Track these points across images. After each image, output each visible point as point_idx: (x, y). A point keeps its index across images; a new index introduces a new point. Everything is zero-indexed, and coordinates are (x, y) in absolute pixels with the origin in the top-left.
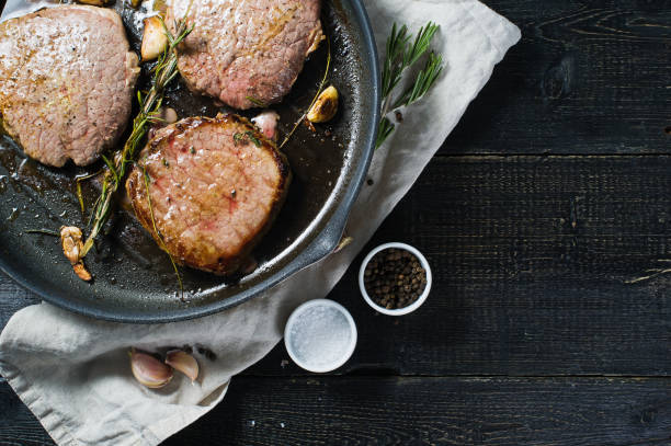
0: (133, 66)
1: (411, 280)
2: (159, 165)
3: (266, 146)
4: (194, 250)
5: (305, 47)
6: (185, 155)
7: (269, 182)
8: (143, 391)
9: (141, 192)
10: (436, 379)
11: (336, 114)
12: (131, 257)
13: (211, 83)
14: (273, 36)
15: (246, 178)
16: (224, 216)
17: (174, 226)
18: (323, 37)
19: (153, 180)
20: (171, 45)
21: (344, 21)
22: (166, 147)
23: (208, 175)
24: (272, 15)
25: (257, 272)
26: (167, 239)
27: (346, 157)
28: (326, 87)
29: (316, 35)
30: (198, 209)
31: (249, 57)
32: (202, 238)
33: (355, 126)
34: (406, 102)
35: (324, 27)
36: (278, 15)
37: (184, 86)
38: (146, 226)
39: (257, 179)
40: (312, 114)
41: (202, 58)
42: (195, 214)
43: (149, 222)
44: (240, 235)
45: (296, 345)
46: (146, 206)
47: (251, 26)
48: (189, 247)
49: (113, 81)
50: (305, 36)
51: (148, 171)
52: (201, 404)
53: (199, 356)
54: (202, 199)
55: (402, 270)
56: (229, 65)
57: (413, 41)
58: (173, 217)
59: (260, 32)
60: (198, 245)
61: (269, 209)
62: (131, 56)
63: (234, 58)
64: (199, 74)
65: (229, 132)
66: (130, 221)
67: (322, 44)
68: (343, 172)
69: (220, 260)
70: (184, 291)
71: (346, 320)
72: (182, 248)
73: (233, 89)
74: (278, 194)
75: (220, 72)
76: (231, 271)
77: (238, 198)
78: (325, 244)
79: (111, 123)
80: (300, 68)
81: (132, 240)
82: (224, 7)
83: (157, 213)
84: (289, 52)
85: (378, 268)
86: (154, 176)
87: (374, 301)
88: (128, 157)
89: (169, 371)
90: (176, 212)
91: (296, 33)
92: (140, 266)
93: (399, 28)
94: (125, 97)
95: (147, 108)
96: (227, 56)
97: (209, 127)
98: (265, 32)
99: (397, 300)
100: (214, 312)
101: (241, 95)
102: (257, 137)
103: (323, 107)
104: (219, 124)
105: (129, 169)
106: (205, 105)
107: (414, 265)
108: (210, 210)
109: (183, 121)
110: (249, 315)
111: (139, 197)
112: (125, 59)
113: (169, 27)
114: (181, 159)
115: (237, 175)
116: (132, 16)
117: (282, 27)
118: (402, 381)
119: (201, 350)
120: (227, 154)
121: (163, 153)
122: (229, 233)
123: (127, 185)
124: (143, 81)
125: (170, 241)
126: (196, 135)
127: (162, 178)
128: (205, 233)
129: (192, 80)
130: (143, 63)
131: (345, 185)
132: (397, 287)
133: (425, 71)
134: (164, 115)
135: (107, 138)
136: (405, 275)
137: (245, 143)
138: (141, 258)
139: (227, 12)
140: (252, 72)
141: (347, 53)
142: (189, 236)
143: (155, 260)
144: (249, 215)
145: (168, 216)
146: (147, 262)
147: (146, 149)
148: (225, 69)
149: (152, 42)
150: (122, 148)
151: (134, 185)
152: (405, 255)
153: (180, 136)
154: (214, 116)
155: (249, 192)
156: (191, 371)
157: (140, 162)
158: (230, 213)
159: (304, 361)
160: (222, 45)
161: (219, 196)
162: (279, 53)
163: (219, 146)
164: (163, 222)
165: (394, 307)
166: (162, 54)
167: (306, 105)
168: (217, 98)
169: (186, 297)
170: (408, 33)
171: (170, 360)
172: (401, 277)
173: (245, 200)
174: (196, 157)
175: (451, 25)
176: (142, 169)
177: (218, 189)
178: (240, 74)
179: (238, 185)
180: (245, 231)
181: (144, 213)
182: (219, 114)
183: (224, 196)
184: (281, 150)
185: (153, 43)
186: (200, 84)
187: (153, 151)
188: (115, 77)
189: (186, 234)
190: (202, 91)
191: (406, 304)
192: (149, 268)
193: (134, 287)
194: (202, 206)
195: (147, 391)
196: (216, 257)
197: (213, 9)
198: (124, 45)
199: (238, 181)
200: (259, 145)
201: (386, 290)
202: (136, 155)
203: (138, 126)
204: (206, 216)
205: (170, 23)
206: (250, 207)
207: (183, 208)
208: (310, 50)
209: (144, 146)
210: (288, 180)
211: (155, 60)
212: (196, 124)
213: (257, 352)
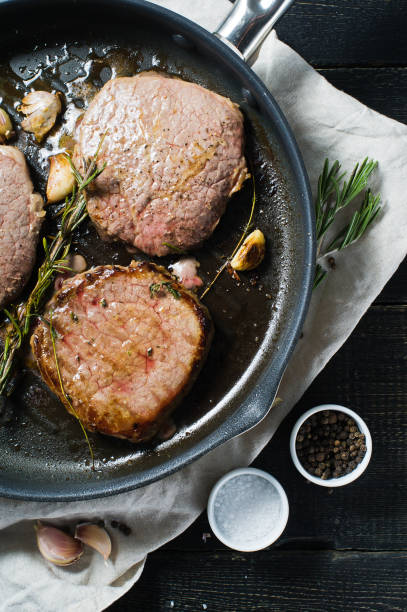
0: (37, 210)
1: (348, 447)
2: (66, 319)
3: (186, 298)
4: (107, 414)
5: (227, 187)
6: (95, 309)
7: (190, 339)
8: (50, 569)
9: (47, 350)
10: (376, 555)
11: (263, 261)
12: (36, 421)
13: (124, 228)
14: (193, 176)
15: (164, 333)
16: (140, 377)
17: (84, 388)
18: (248, 176)
19: (60, 336)
20: (81, 186)
21: (271, 157)
22: (74, 299)
23: (122, 331)
24: (192, 152)
25: (176, 438)
26: (76, 403)
27: (276, 309)
28: (251, 231)
29: (241, 173)
30: (110, 369)
31: (166, 199)
32: (115, 401)
33: (285, 274)
34: (339, 246)
35: (248, 165)
36: (198, 152)
37: (94, 230)
38: (52, 388)
39: (175, 335)
40: (236, 262)
41: (114, 200)
42: (108, 374)
43: (56, 383)
44: (157, 398)
45: (220, 519)
46: (53, 365)
47: (169, 164)
48: (100, 411)
49: (16, 227)
50: (228, 175)
51: (55, 326)
52: (115, 584)
53: (112, 529)
54: (114, 357)
55: (338, 434)
56: (144, 207)
57: (347, 179)
58: (83, 378)
59: (178, 171)
60: (111, 410)
61: (189, 368)
62: (35, 198)
63: (149, 200)
64: (110, 218)
65: (144, 282)
66: (35, 380)
67: (246, 183)
68: (272, 326)
69: (136, 426)
70: (95, 458)
71: (275, 491)
72: (93, 413)
73: (149, 234)
74: (199, 352)
75: (134, 216)
76: (147, 438)
77: (154, 357)
78: (254, 410)
79: (14, 273)
80: (223, 210)
81: (37, 402)
82: (137, 144)
83: (65, 374)
84: (211, 193)
85: (311, 432)
86: (61, 331)
87: (307, 470)
88: (32, 310)
89: (79, 546)
90: (85, 372)
91: (218, 172)
92: (47, 431)
93: (331, 164)
94: (29, 245)
95: (53, 255)
96: (142, 198)
97: (122, 277)
98: (184, 171)
99: (332, 469)
100: (131, 489)
101: (157, 241)
102: (174, 287)
103: (248, 254)
104: (133, 273)
105: (33, 323)
106: (117, 252)
107: (352, 430)
108: (124, 369)
109: (93, 270)
110: (168, 487)
111: (44, 355)
112: (28, 202)
113: (78, 166)
114: (91, 313)
115: (154, 330)
116: (36, 153)
117: (203, 166)
118: (337, 557)
119: (114, 524)
120: (142, 308)
121: (71, 306)
122: (145, 395)
123: (32, 342)
124: (48, 226)
125: (80, 405)
126: (108, 286)
127: (70, 333)
128: (119, 396)
129: (103, 225)
130: (49, 206)
131: (275, 341)
132: (333, 455)
133: (361, 212)
134: (71, 264)
135: (9, 289)
136: (341, 440)
137: (162, 295)
138: (47, 421)
139: (142, 149)
140: (170, 216)
141: (274, 192)
142: (100, 399)
143: (63, 425)
144: (167, 375)
145: (77, 376)
146: (53, 426)
147: (53, 301)
148: (139, 212)
149: (59, 181)
150: (26, 300)
151: (39, 341)
152: (341, 418)
153: (90, 287)
154: (127, 264)
155: (167, 349)
156: (103, 547)
157: (45, 317)
158: (147, 373)
159: (228, 537)
160: (136, 187)
161: (134, 355)
162: (200, 195)
163: (133, 298)
164: (72, 383)
165: (329, 477)
166: (69, 195)
167: (229, 252)
168: (130, 244)
169: (97, 466)
170: (342, 170)
171: (80, 535)
172: (337, 442)
173: (163, 359)
174: (108, 311)
175: (392, 161)
176: (48, 324)
177: (133, 347)
178: (156, 218)
179: (155, 343)
180: (162, 394)
181: (51, 373)
182: (133, 263)
183: (139, 354)
184: (201, 301)
185: (59, 184)
186: (112, 229)
187: (60, 304)
188: (18, 222)
189: (98, 397)
190: (114, 236)
191: (343, 473)
192: (56, 433)
193: (39, 454)
194: (115, 366)
195: (54, 569)
196: (130, 422)
197: (126, 146)
198: (27, 186)
199: (154, 337)
200: (177, 297)
201: (321, 457)
202: (41, 308)
203: (44, 276)
204: (120, 378)
205: (79, 162)
206: (167, 366)
207: (94, 368)
208: (234, 190)
209: (50, 299)
210: (210, 336)
211: (61, 201)
212: (108, 273)
213: (177, 526)
